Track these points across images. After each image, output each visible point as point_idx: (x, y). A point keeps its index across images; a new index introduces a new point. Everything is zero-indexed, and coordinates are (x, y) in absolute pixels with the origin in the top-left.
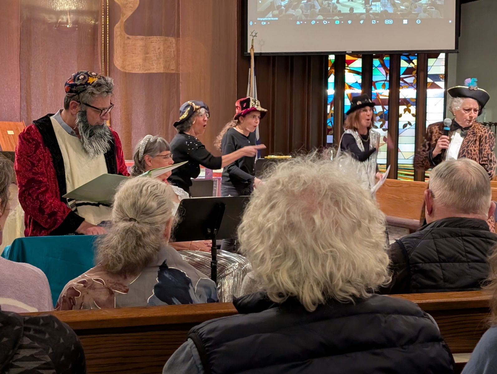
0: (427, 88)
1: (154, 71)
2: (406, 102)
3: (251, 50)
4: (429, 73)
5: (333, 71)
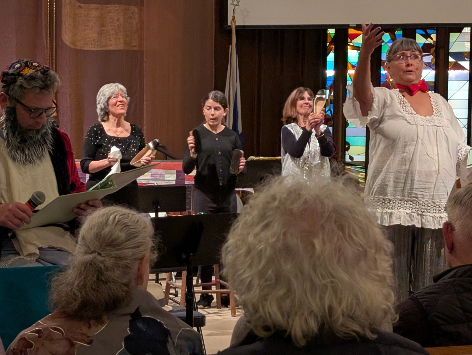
0: (448, 69)
1: (112, 48)
3: (232, 22)
4: (450, 51)
5: (333, 47)
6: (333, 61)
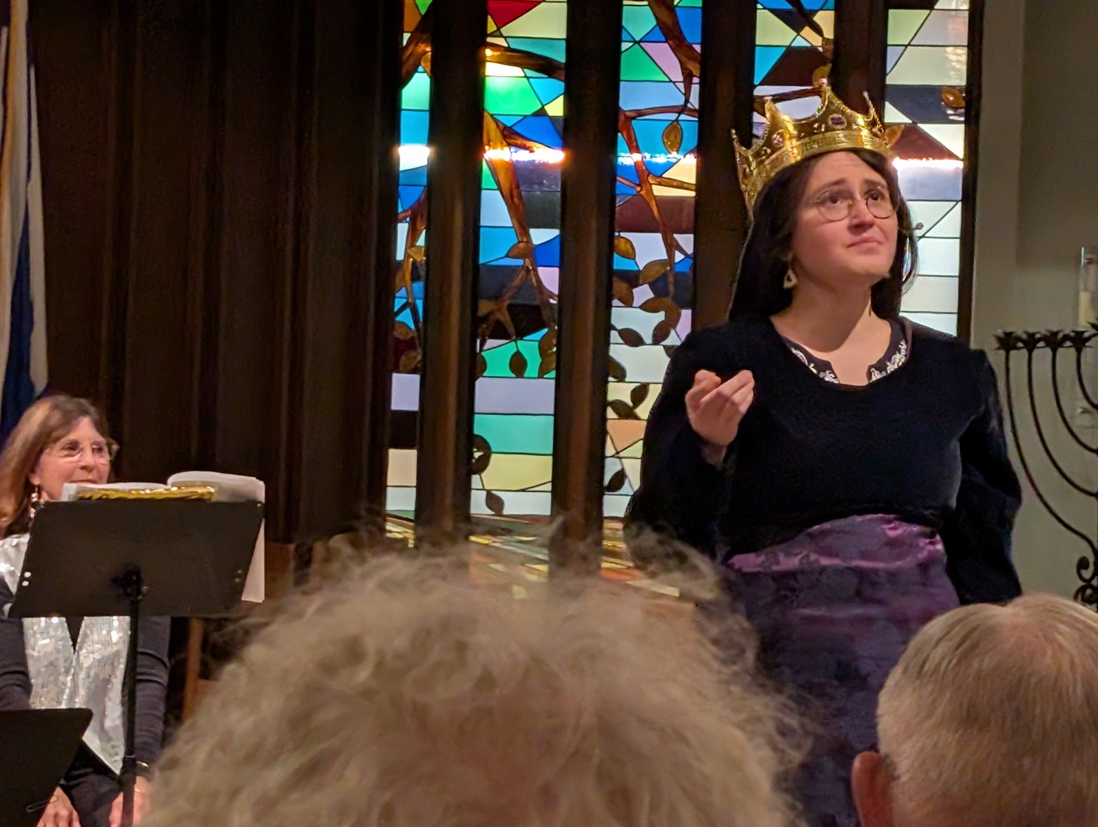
4: (890, 80)
5: (426, 53)
6: (427, 107)
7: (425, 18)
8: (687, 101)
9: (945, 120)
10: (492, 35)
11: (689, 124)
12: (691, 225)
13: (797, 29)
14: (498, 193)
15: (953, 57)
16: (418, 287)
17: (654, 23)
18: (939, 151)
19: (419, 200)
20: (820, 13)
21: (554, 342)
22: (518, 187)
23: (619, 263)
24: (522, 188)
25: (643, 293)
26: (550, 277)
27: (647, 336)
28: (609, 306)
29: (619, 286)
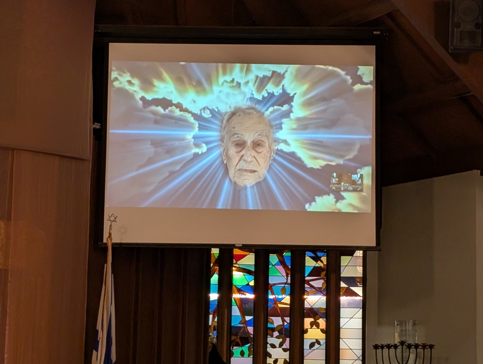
2: (313, 313)
3: (109, 239)
4: (342, 275)
5: (217, 269)
6: (217, 283)
7: (217, 260)
8: (287, 281)
9: (357, 286)
10: (235, 264)
11: (288, 287)
12: (289, 315)
13: (317, 261)
14: (236, 307)
15: (358, 269)
16: (215, 332)
17: (278, 260)
18: (356, 295)
19: (215, 309)
20: (323, 257)
21: (252, 347)
22: (242, 305)
23: (269, 325)
24: (243, 305)
25: (276, 334)
26: (251, 329)
27: (277, 346)
28: (267, 337)
29: (269, 332)
